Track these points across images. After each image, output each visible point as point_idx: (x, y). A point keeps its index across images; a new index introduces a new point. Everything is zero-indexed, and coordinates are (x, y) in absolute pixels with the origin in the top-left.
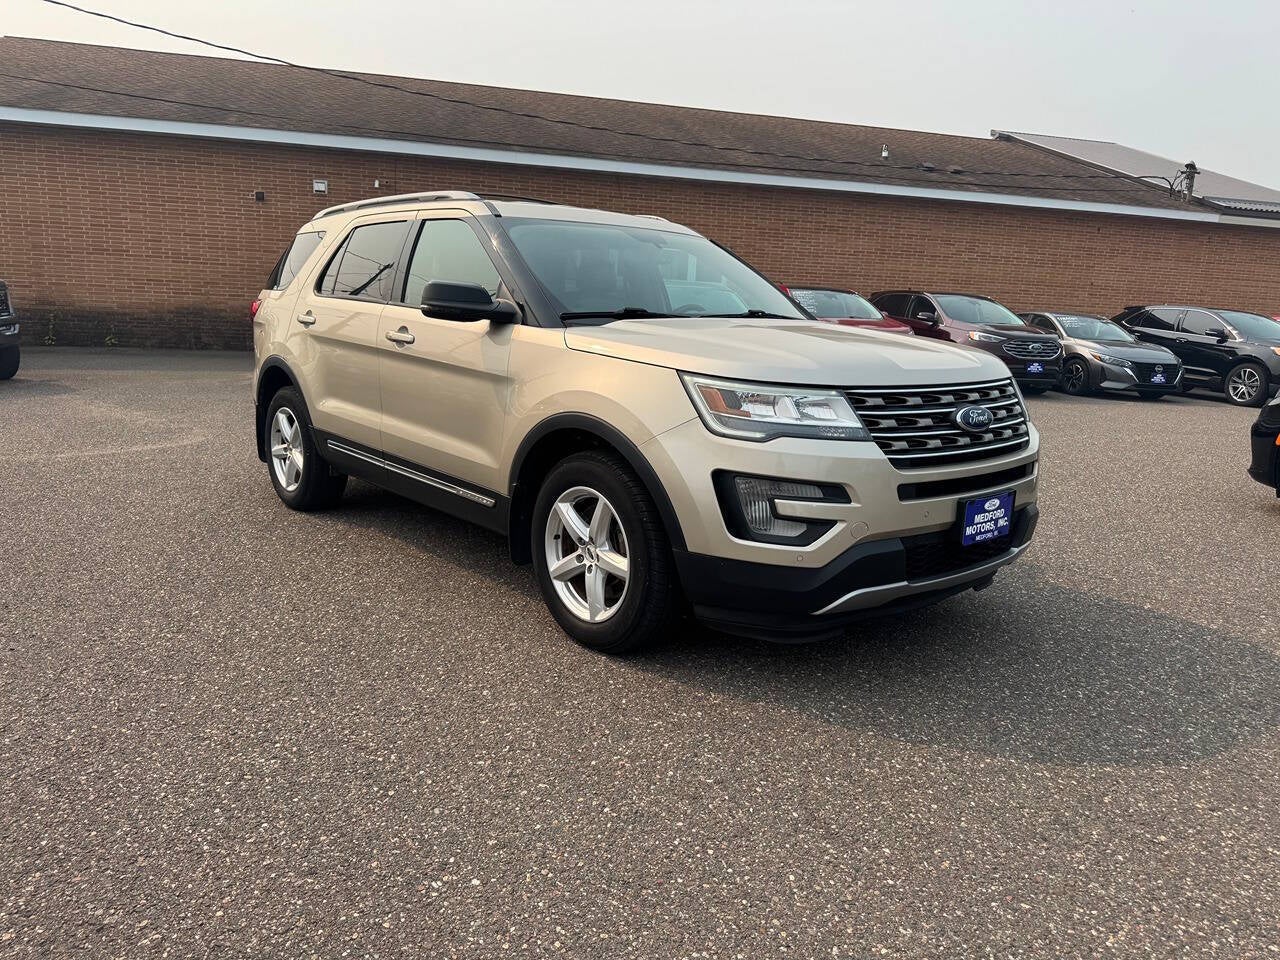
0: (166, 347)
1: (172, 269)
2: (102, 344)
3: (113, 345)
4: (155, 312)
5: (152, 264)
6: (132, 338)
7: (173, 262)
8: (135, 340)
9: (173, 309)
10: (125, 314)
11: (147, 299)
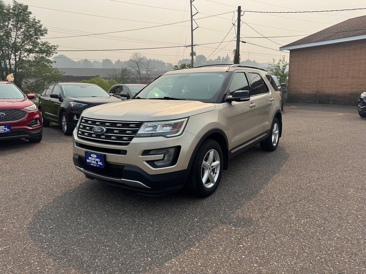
0: (346, 105)
1: (351, 81)
2: (329, 104)
3: (332, 104)
4: (344, 94)
5: (346, 80)
6: (337, 102)
7: (352, 79)
8: (338, 103)
9: (349, 93)
10: (336, 95)
11: (342, 91)
